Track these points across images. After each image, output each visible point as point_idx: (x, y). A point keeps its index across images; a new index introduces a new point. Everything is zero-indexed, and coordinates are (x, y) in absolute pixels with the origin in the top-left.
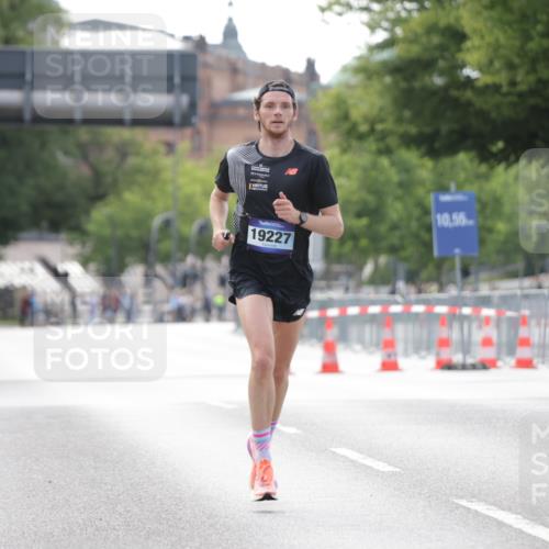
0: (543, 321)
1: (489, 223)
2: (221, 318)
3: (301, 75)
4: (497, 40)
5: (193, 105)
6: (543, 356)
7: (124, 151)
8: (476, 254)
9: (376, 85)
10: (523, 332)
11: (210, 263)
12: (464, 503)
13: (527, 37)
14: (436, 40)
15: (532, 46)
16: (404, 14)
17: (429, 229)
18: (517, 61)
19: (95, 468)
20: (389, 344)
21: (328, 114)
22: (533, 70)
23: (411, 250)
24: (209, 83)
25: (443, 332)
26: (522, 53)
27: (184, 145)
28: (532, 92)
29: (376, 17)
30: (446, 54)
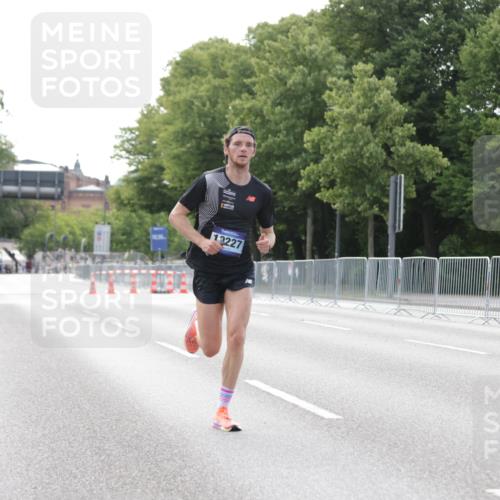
1: (172, 239)
2: (70, 272)
3: (103, 182)
4: (176, 171)
5: (62, 192)
7: (36, 208)
8: (166, 250)
9: (131, 186)
10: (183, 280)
11: (67, 252)
12: (158, 342)
14: (154, 170)
15: (189, 173)
16: (142, 160)
17: (149, 240)
18: (183, 179)
20: (134, 283)
21: (113, 196)
22: (189, 182)
23: (143, 249)
24: (68, 184)
25: (154, 279)
26: (185, 176)
29: (132, 161)
30: (157, 175)
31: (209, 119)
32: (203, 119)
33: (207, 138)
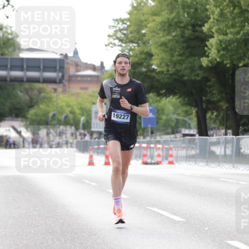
0: (177, 149)
1: (160, 117)
2: (71, 147)
3: (99, 67)
4: (163, 57)
5: (63, 76)
6: (177, 160)
7: (40, 91)
8: (155, 127)
10: (171, 152)
11: (68, 128)
12: (150, 208)
13: (173, 56)
14: (143, 56)
15: (174, 59)
16: (133, 47)
18: (169, 64)
19: (29, 196)
22: (174, 67)
24: (69, 69)
25: (145, 152)
26: (171, 61)
27: (60, 90)
28: (174, 74)
29: (124, 48)
30: (147, 61)
31: (192, 10)
32: (186, 10)
33: (190, 28)
